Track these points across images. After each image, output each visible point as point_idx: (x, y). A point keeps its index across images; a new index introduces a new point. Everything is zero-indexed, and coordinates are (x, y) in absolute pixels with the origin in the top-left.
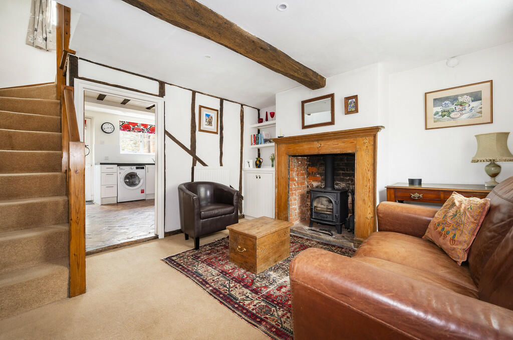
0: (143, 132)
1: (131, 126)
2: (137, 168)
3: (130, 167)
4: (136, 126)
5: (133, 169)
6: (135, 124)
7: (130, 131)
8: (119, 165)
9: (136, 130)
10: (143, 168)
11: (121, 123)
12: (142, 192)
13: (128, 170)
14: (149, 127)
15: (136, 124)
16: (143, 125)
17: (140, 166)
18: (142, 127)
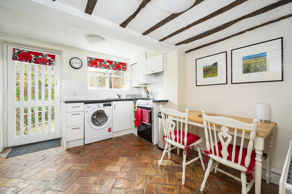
0: (109, 69)
1: (98, 63)
2: (105, 105)
3: (98, 104)
4: (103, 63)
5: (100, 107)
6: (101, 61)
7: (97, 67)
8: (86, 102)
9: (102, 66)
10: (110, 105)
11: (89, 60)
12: (110, 130)
13: (96, 108)
14: (114, 63)
15: (103, 61)
16: (108, 61)
17: (107, 103)
18: (108, 64)
